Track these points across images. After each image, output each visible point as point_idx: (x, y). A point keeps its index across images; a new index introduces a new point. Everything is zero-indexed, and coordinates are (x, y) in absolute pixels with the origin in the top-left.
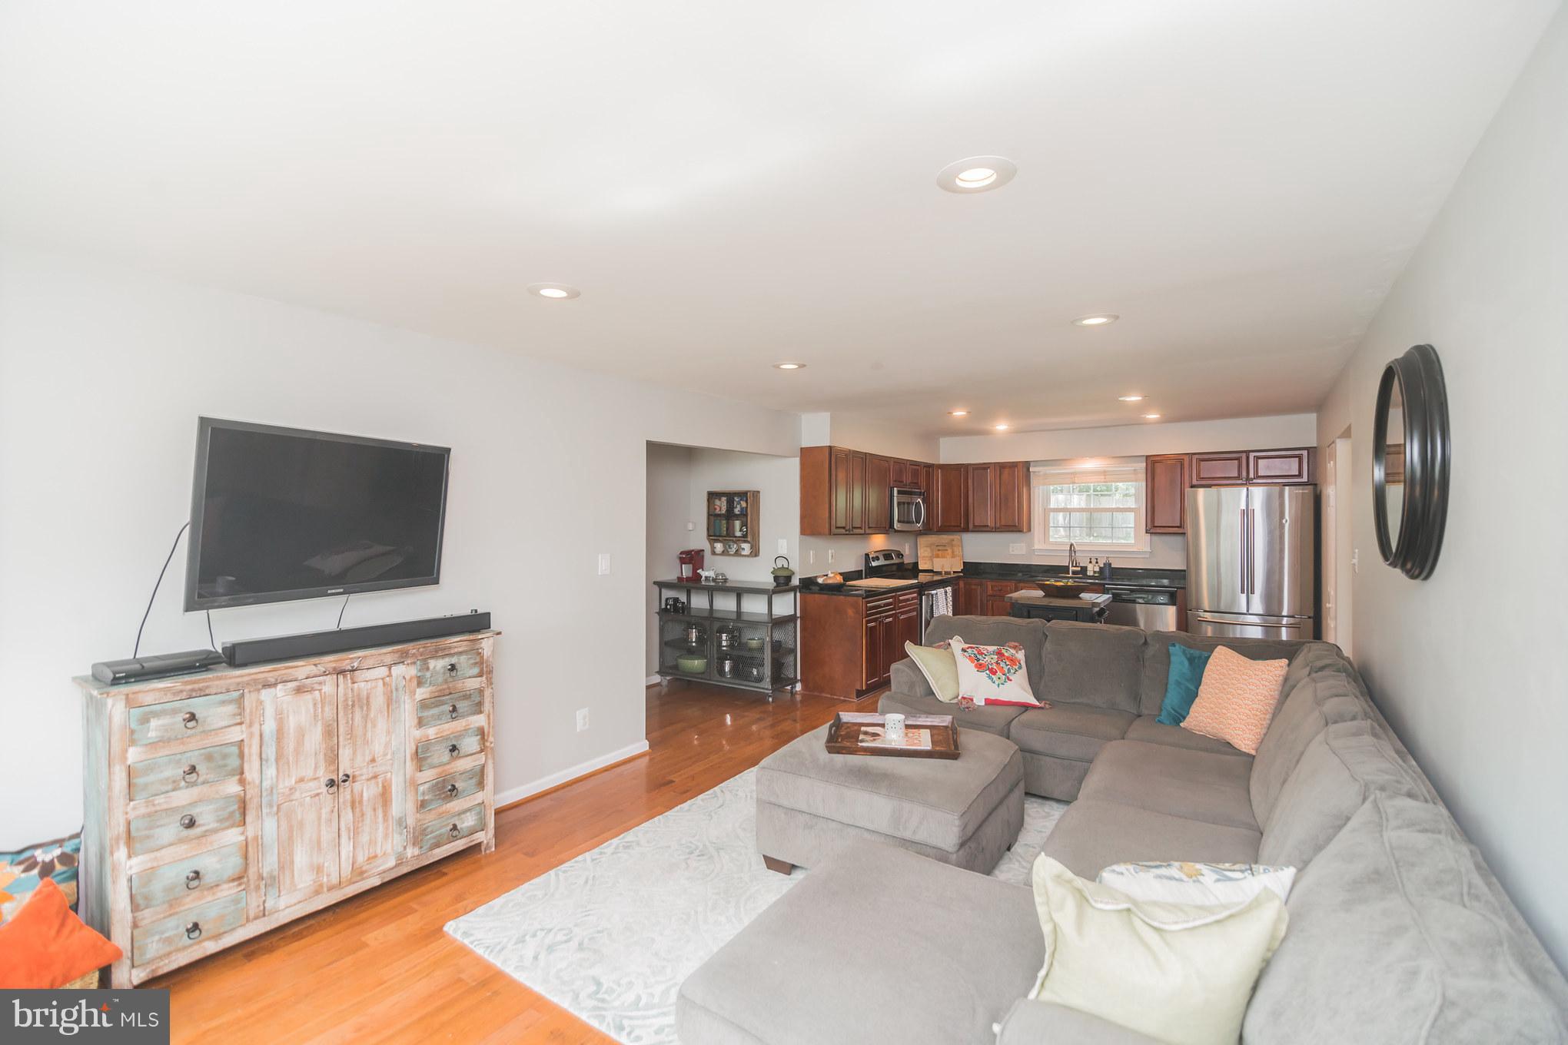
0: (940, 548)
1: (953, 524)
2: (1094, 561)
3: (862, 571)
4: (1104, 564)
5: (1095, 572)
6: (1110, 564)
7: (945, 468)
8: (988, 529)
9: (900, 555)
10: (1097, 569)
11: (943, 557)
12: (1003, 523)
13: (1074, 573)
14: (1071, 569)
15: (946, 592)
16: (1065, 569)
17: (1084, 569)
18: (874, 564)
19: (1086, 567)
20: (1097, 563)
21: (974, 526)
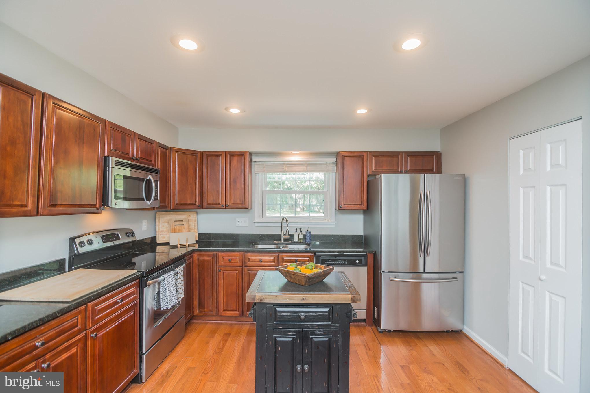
0: (177, 223)
1: (189, 202)
2: (299, 231)
3: (64, 259)
4: (306, 232)
5: (300, 239)
6: (310, 233)
7: (183, 152)
8: (220, 206)
9: (130, 233)
10: (301, 236)
11: (180, 231)
12: (232, 202)
13: (284, 240)
14: (283, 237)
15: (176, 274)
16: (278, 237)
17: (292, 236)
18: (81, 250)
19: (294, 235)
20: (301, 231)
21: (208, 204)
